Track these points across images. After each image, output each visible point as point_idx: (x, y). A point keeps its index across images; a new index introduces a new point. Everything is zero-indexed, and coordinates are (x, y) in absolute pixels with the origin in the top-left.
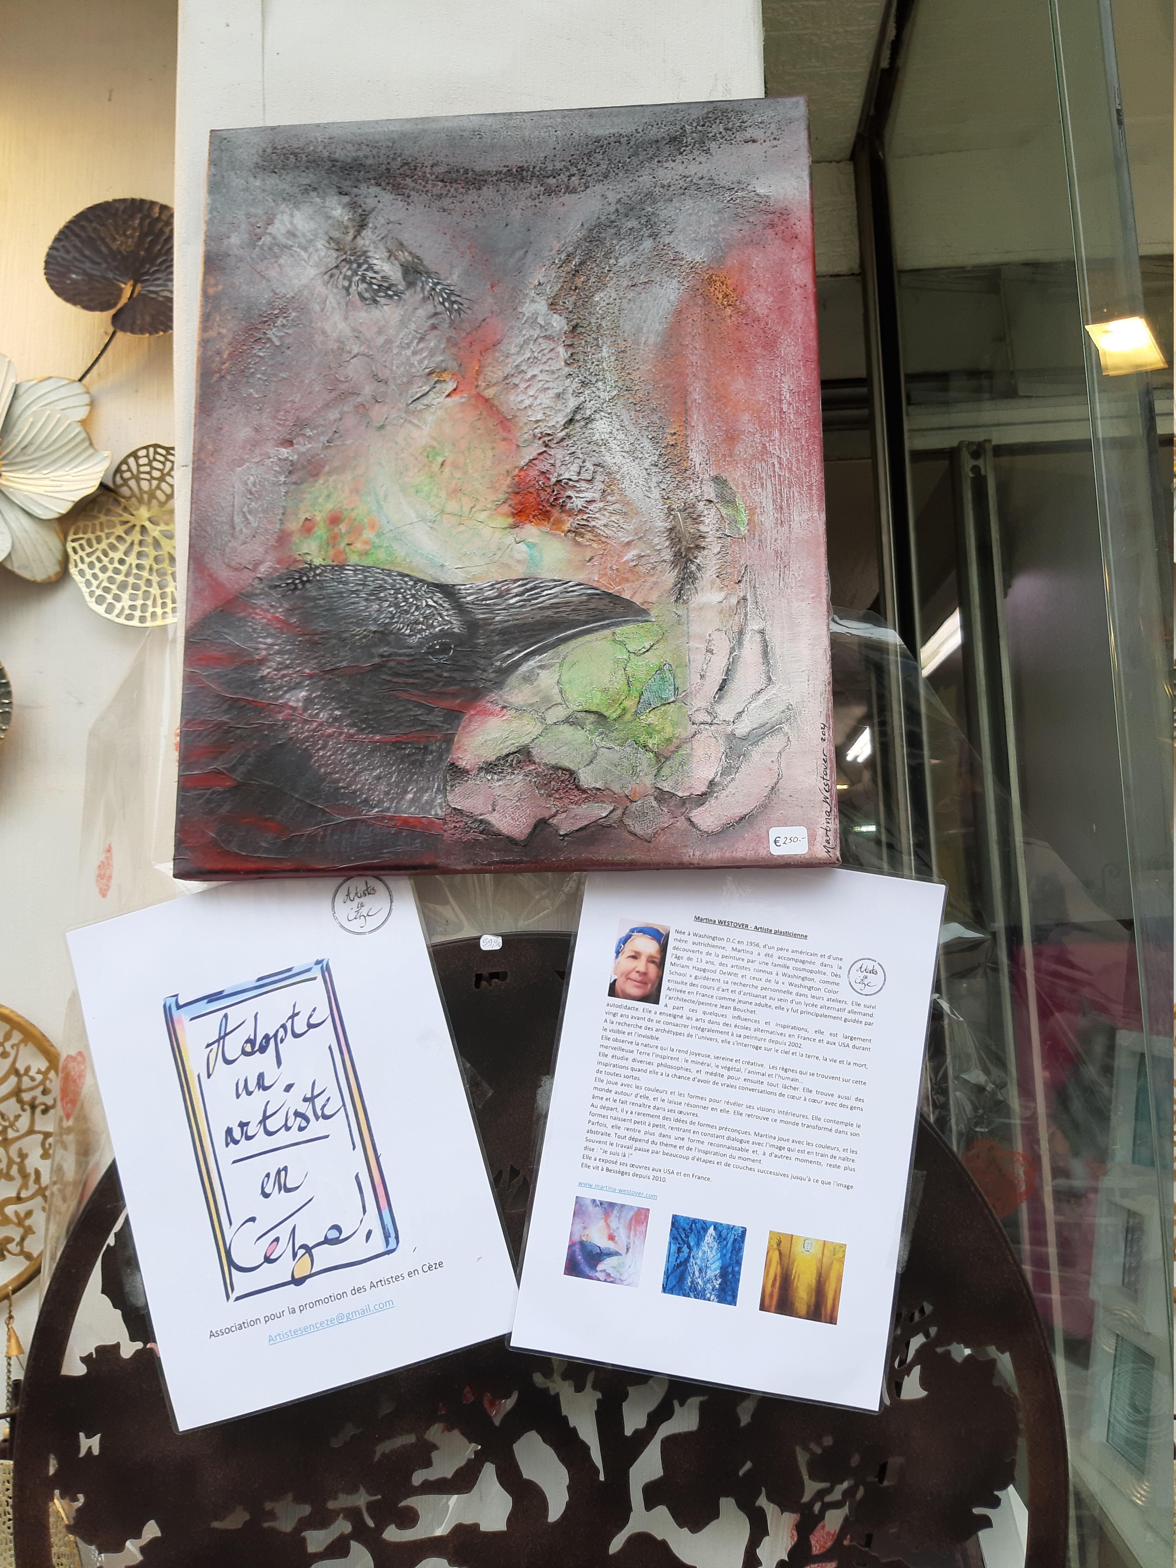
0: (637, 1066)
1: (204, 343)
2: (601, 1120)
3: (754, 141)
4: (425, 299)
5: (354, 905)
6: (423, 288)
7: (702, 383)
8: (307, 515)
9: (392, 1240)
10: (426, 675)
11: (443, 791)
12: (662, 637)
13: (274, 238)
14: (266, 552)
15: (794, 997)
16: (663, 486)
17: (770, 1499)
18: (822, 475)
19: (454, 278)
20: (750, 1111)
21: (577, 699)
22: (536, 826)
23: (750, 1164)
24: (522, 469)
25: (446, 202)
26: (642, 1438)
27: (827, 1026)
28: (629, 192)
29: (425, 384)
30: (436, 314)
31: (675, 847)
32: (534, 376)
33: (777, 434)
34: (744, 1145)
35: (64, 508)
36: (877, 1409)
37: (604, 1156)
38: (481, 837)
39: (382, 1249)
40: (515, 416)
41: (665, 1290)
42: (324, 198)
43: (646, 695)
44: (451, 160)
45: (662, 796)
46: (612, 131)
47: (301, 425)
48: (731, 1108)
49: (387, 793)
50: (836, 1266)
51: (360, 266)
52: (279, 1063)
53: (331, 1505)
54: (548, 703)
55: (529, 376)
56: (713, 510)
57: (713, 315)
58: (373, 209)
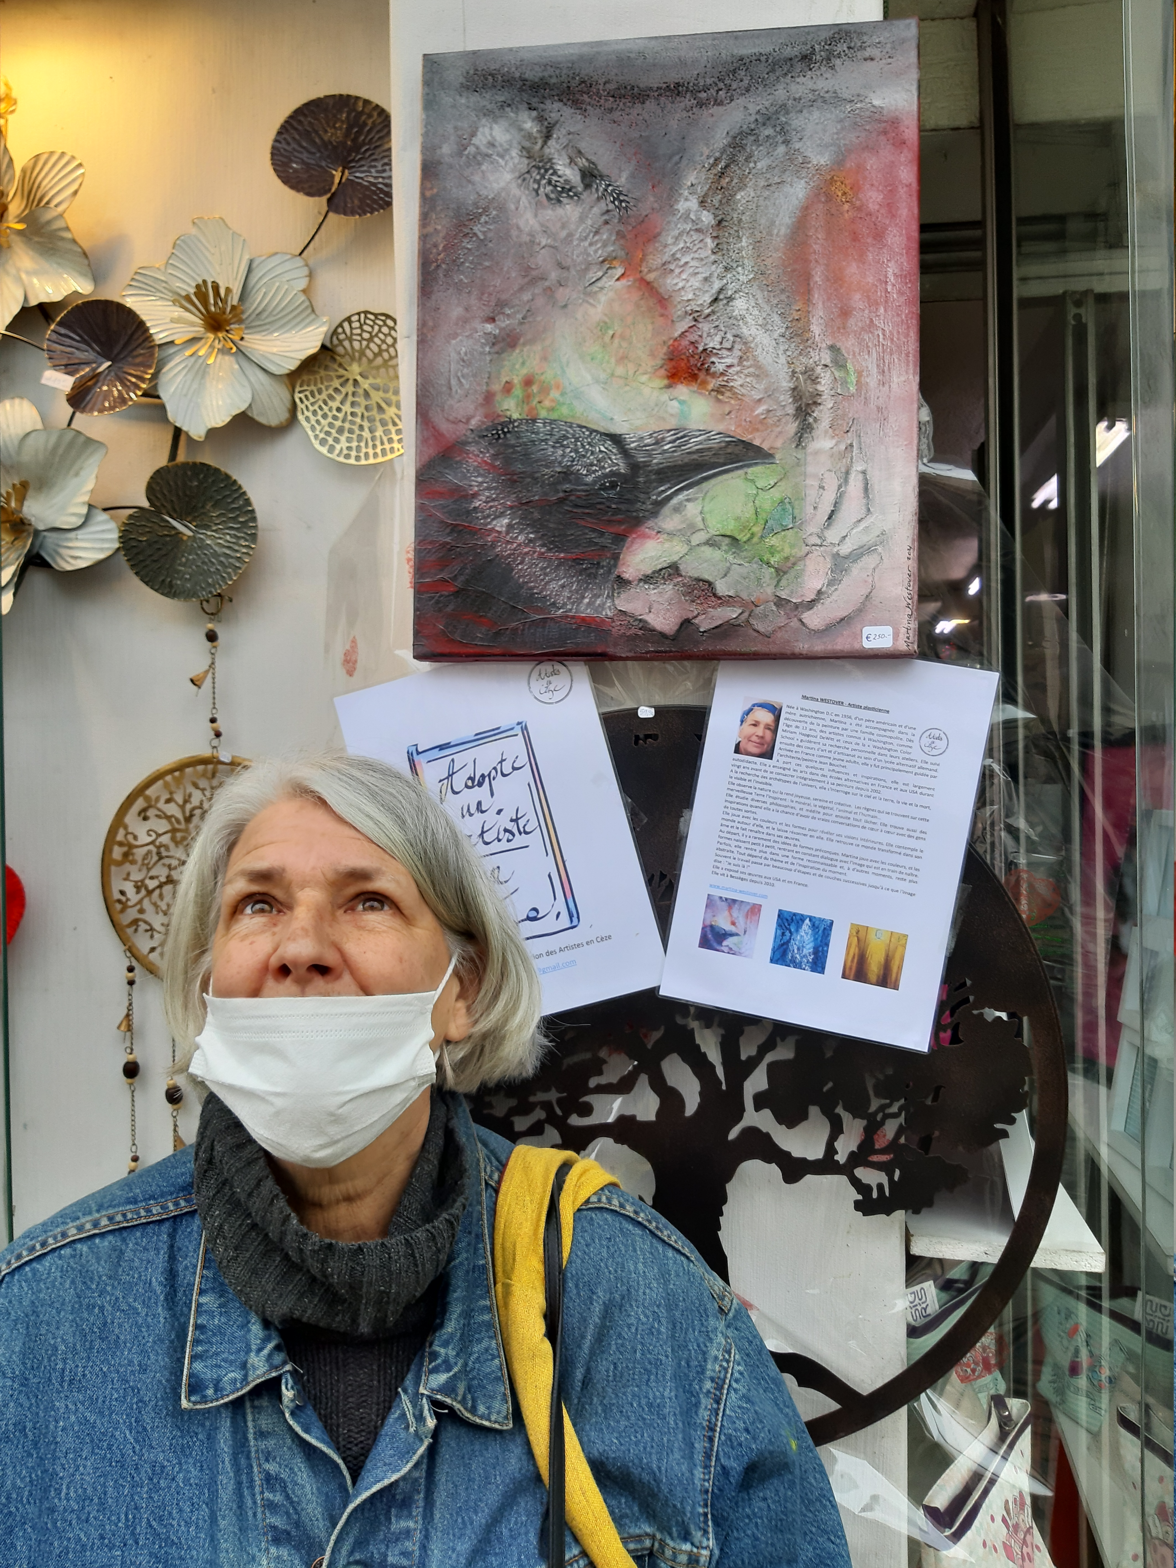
0: (755, 804)
1: (424, 238)
2: (727, 842)
3: (872, 59)
4: (599, 199)
5: (544, 682)
6: (597, 190)
7: (822, 268)
8: (507, 379)
9: (575, 919)
10: (599, 506)
11: (611, 597)
12: (784, 476)
13: (477, 148)
14: (476, 409)
15: (876, 756)
16: (789, 353)
17: (846, 1109)
18: (918, 344)
19: (622, 180)
20: (839, 839)
21: (716, 526)
22: (682, 624)
23: (838, 876)
24: (676, 340)
25: (616, 115)
26: (752, 1064)
27: (901, 778)
28: (767, 104)
29: (599, 270)
30: (608, 211)
31: (789, 641)
32: (687, 263)
33: (882, 310)
34: (834, 863)
35: (293, 366)
36: (926, 1050)
37: (729, 867)
38: (640, 633)
39: (569, 925)
40: (670, 296)
41: (772, 961)
42: (516, 113)
43: (770, 523)
44: (620, 78)
45: (780, 602)
46: (753, 51)
47: (501, 304)
48: (825, 836)
49: (569, 598)
50: (900, 949)
51: (546, 171)
52: (492, 795)
53: (532, 1099)
54: (693, 529)
55: (682, 262)
56: (829, 373)
57: (833, 211)
58: (557, 122)
